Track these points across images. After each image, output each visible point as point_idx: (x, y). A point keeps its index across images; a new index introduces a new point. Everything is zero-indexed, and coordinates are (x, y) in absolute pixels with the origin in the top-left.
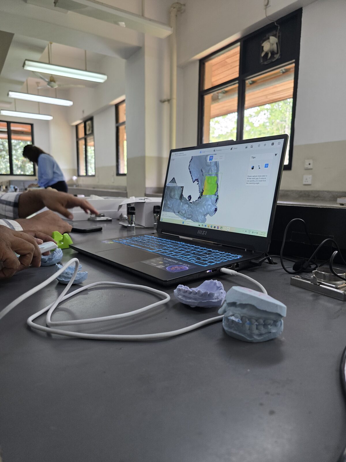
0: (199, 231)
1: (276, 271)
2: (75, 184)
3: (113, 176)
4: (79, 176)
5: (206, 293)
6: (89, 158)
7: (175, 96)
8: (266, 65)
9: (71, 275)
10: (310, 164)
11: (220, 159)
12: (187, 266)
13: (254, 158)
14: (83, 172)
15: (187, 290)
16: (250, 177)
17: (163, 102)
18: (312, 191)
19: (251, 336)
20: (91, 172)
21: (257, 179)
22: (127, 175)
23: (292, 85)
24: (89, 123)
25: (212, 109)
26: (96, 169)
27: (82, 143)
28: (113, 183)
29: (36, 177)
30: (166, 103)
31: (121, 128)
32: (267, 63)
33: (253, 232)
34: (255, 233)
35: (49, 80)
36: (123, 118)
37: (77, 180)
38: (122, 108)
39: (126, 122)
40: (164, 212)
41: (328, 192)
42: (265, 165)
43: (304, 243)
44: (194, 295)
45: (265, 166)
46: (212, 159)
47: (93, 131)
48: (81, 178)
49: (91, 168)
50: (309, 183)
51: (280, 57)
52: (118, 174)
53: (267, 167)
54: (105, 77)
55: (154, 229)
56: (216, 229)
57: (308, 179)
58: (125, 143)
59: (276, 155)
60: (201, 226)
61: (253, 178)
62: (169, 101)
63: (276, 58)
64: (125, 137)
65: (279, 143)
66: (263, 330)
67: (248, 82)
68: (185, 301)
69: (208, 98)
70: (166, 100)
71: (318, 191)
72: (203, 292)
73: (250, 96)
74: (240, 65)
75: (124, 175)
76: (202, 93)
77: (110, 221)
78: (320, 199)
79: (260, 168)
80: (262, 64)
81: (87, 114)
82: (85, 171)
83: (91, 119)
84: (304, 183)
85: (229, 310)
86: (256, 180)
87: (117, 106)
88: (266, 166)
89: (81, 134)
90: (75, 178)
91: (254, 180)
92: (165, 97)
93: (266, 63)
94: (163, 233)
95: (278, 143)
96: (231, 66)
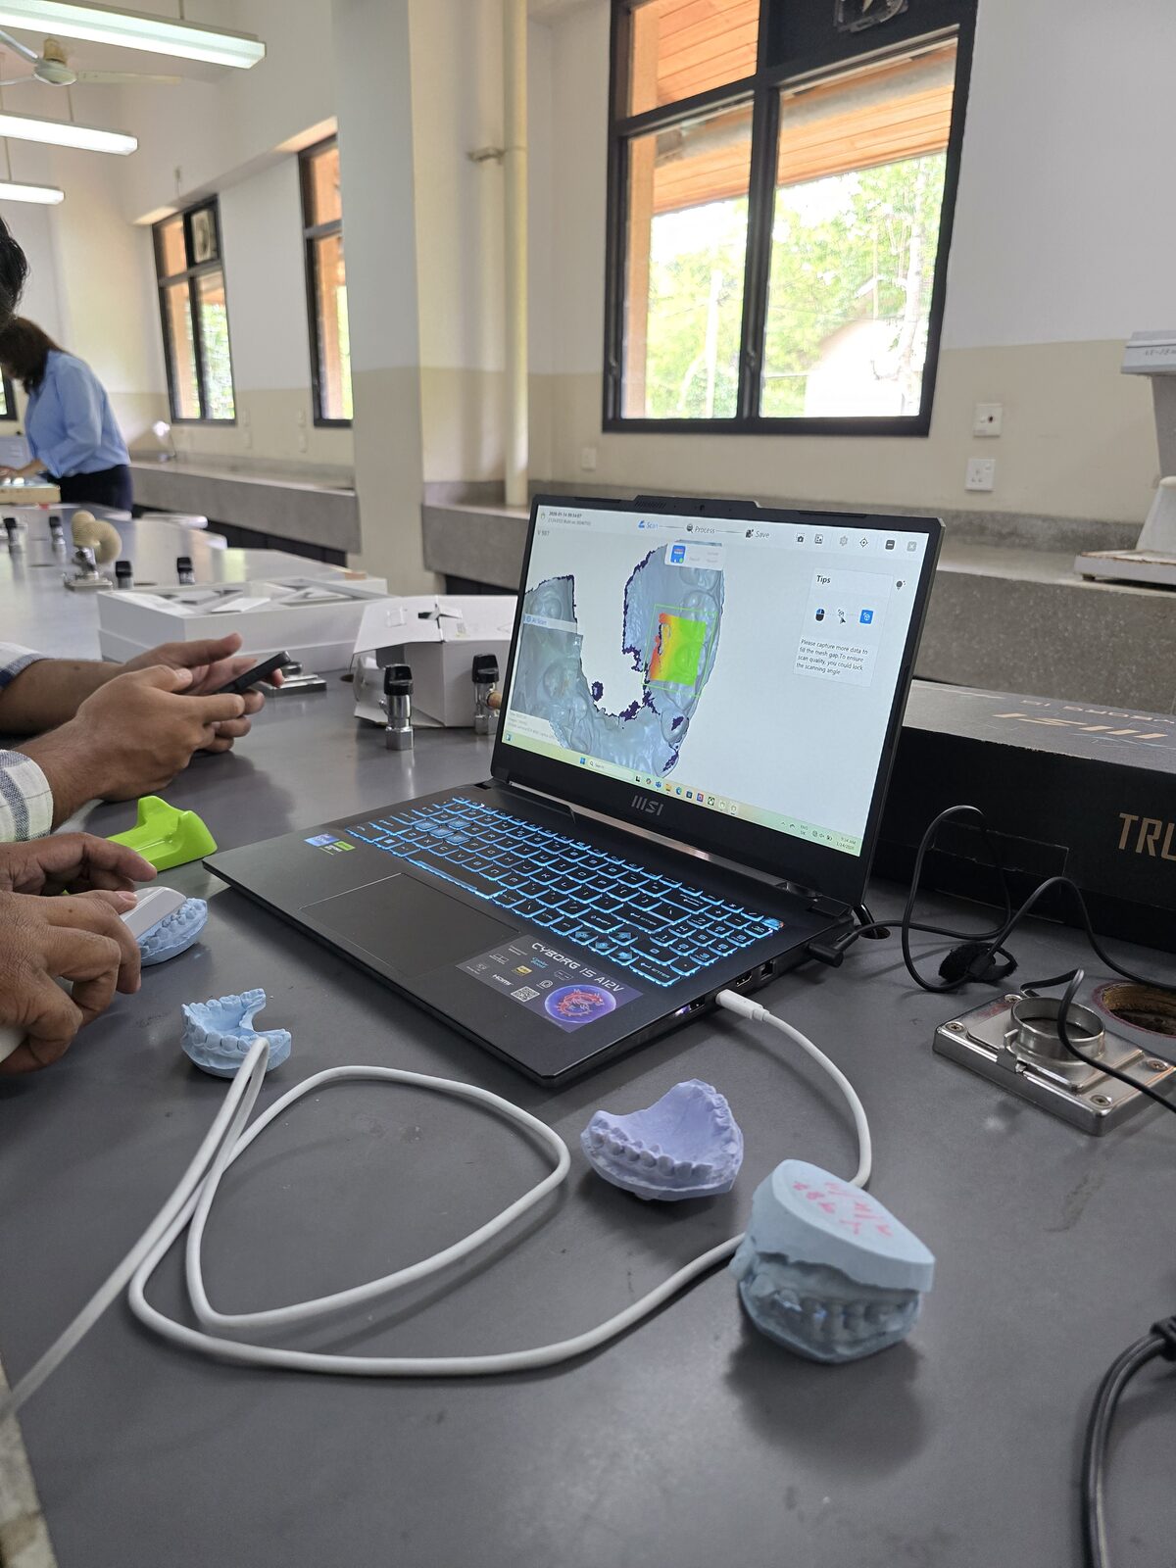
0: (636, 797)
1: (885, 976)
2: (165, 451)
3: (303, 426)
4: (175, 419)
5: (685, 1167)
6: (208, 341)
7: (522, 140)
8: (857, 34)
9: (237, 1051)
10: (991, 419)
11: (709, 561)
12: (611, 990)
13: (824, 581)
14: (189, 408)
15: (624, 1148)
16: (812, 648)
17: (478, 158)
18: (993, 514)
19: (827, 1346)
20: (222, 406)
21: (835, 656)
22: (354, 424)
23: (947, 103)
24: (201, 218)
25: (657, 181)
26: (237, 397)
27: (179, 293)
28: (304, 451)
29: (19, 425)
30: (491, 162)
31: (324, 247)
32: (858, 29)
33: (815, 834)
34: (822, 836)
35: (42, 55)
36: (328, 209)
37: (169, 436)
38: (325, 166)
39: (343, 222)
40: (515, 712)
41: (1046, 519)
42: (860, 614)
43: (974, 859)
44: (646, 1168)
45: (862, 616)
46: (683, 556)
47: (218, 250)
48: (186, 428)
49: (219, 380)
50: (986, 485)
51: (905, 9)
52: (321, 421)
53: (869, 622)
54: (257, 49)
55: (476, 734)
56: (693, 801)
57: (982, 470)
58: (342, 293)
59: (899, 584)
60: (642, 784)
61: (820, 650)
62: (499, 155)
63: (894, 12)
64: (341, 272)
65: (912, 547)
66: (863, 1329)
67: (787, 94)
68: (619, 1180)
69: (641, 147)
70: (491, 152)
71: (1015, 516)
72: (677, 1162)
73: (796, 137)
74: (761, 19)
75: (343, 424)
76: (622, 130)
77: (321, 688)
78: (1017, 541)
79: (843, 621)
80: (842, 29)
81: (193, 184)
82: (197, 404)
83: (210, 203)
84: (970, 485)
85: (765, 1273)
86: (830, 660)
87: (305, 159)
88: (866, 617)
89: (176, 262)
90: (162, 428)
91: (821, 657)
92: (486, 143)
93: (854, 27)
94: (514, 784)
95: (909, 546)
96: (727, 21)
